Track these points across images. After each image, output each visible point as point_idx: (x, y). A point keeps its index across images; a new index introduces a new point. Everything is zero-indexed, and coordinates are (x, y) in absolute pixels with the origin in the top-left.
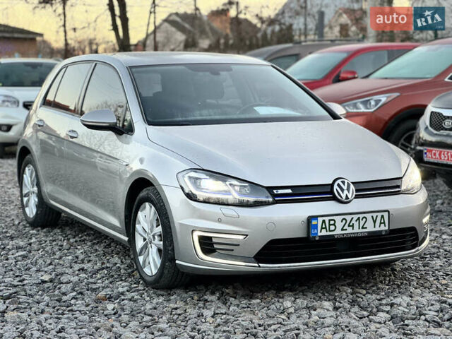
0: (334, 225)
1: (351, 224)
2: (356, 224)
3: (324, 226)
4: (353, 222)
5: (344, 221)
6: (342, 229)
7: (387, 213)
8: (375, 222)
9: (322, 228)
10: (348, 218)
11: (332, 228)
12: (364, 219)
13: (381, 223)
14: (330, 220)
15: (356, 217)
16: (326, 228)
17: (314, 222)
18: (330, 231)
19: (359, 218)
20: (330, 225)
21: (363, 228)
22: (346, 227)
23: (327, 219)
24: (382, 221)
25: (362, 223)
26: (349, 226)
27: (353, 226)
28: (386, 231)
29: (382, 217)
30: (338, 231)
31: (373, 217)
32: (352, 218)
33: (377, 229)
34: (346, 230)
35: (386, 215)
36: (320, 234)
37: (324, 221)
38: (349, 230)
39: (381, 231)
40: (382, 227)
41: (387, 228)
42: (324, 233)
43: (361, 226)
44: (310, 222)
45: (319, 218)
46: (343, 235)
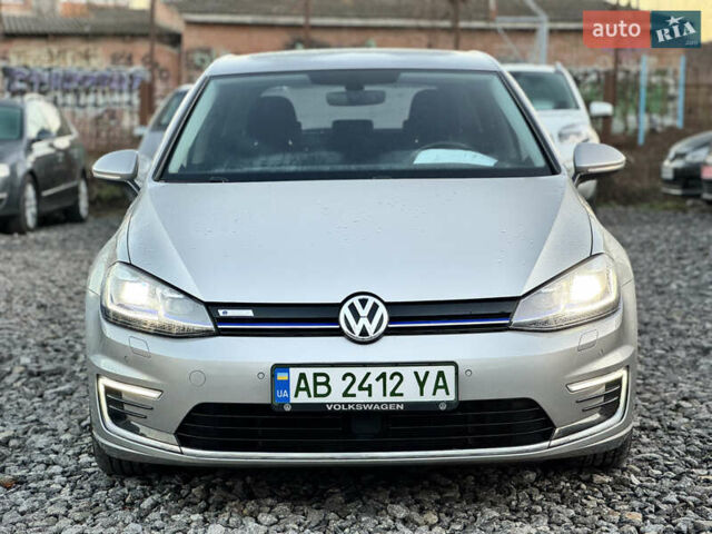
0: (326, 384)
1: (365, 385)
2: (377, 387)
3: (303, 385)
4: (370, 381)
5: (349, 379)
6: (345, 394)
7: (453, 368)
8: (422, 384)
9: (299, 389)
10: (360, 373)
11: (322, 390)
12: (397, 378)
13: (437, 387)
14: (316, 375)
15: (377, 371)
16: (307, 389)
17: (281, 376)
18: (316, 395)
19: (383, 376)
20: (316, 384)
21: (393, 394)
22: (353, 390)
23: (309, 373)
24: (441, 383)
25: (391, 385)
26: (361, 388)
27: (369, 389)
28: (448, 403)
29: (441, 374)
30: (336, 397)
31: (416, 373)
32: (368, 374)
33: (428, 397)
34: (354, 395)
35: (449, 371)
36: (293, 400)
37: (303, 376)
38: (362, 397)
39: (437, 403)
40: (441, 396)
41: (452, 397)
42: (303, 398)
43: (389, 390)
44: (273, 376)
45: (291, 369)
46: (346, 405)
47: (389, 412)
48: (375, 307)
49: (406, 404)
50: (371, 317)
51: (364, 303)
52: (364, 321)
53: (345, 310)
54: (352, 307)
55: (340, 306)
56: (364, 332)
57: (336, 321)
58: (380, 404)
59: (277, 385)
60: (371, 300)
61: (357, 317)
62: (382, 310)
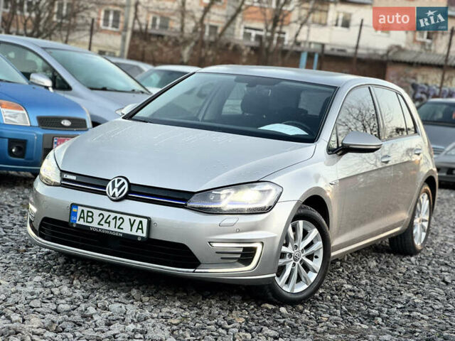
0: (92, 217)
1: (108, 221)
2: (113, 222)
4: (110, 219)
5: (101, 216)
6: (99, 224)
7: (147, 220)
8: (132, 225)
9: (80, 217)
10: (106, 214)
11: (90, 219)
12: (121, 220)
13: (138, 228)
14: (88, 212)
15: (113, 215)
16: (83, 218)
17: (74, 210)
18: (87, 222)
19: (116, 218)
20: (88, 216)
21: (119, 228)
22: (103, 222)
23: (86, 210)
24: (140, 227)
25: (119, 223)
26: (106, 222)
27: (109, 223)
28: (142, 237)
29: (141, 222)
30: (94, 224)
31: (130, 219)
32: (110, 216)
33: (134, 233)
34: (102, 225)
35: (145, 222)
36: (78, 222)
37: (83, 211)
38: (105, 227)
39: (137, 237)
40: (139, 233)
41: (144, 235)
42: (81, 222)
43: (117, 226)
44: (71, 209)
45: (79, 207)
46: (98, 229)
47: (115, 236)
48: (123, 184)
49: (123, 234)
50: (119, 188)
51: (119, 181)
52: (116, 190)
53: (110, 184)
54: (113, 183)
55: (109, 180)
56: (114, 195)
57: (105, 188)
58: (112, 231)
59: (72, 214)
60: (123, 180)
61: (113, 187)
62: (126, 186)
